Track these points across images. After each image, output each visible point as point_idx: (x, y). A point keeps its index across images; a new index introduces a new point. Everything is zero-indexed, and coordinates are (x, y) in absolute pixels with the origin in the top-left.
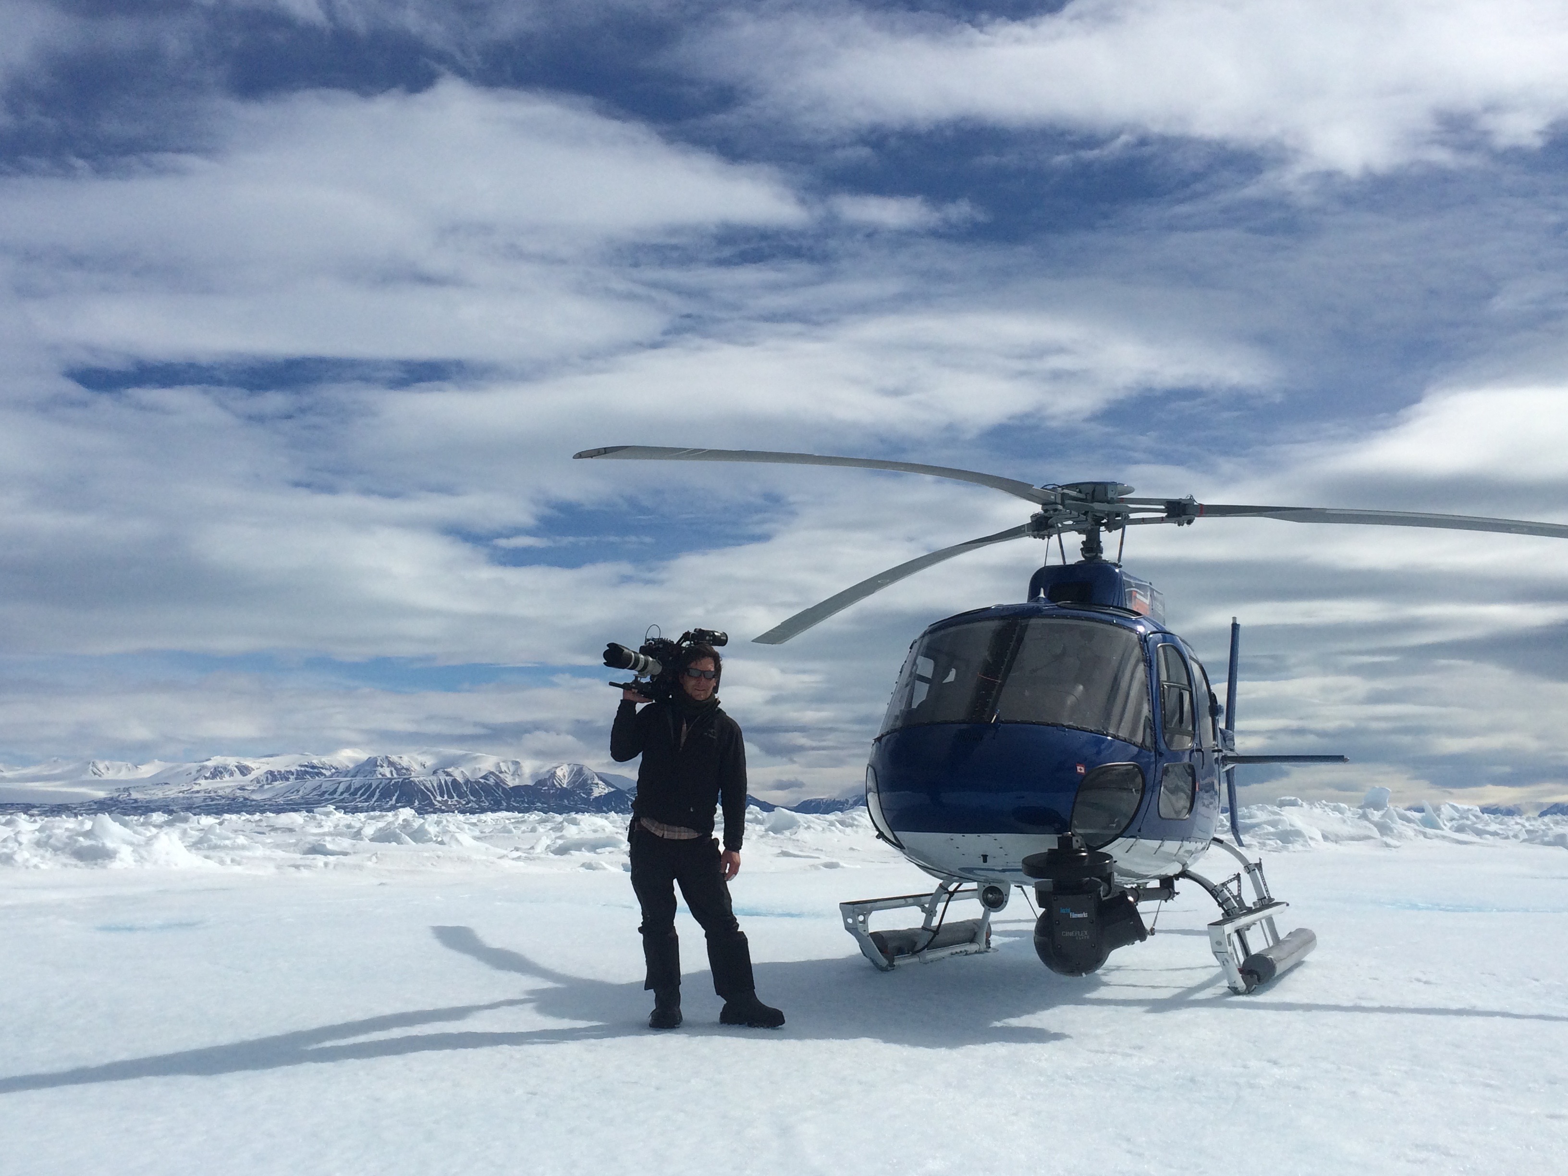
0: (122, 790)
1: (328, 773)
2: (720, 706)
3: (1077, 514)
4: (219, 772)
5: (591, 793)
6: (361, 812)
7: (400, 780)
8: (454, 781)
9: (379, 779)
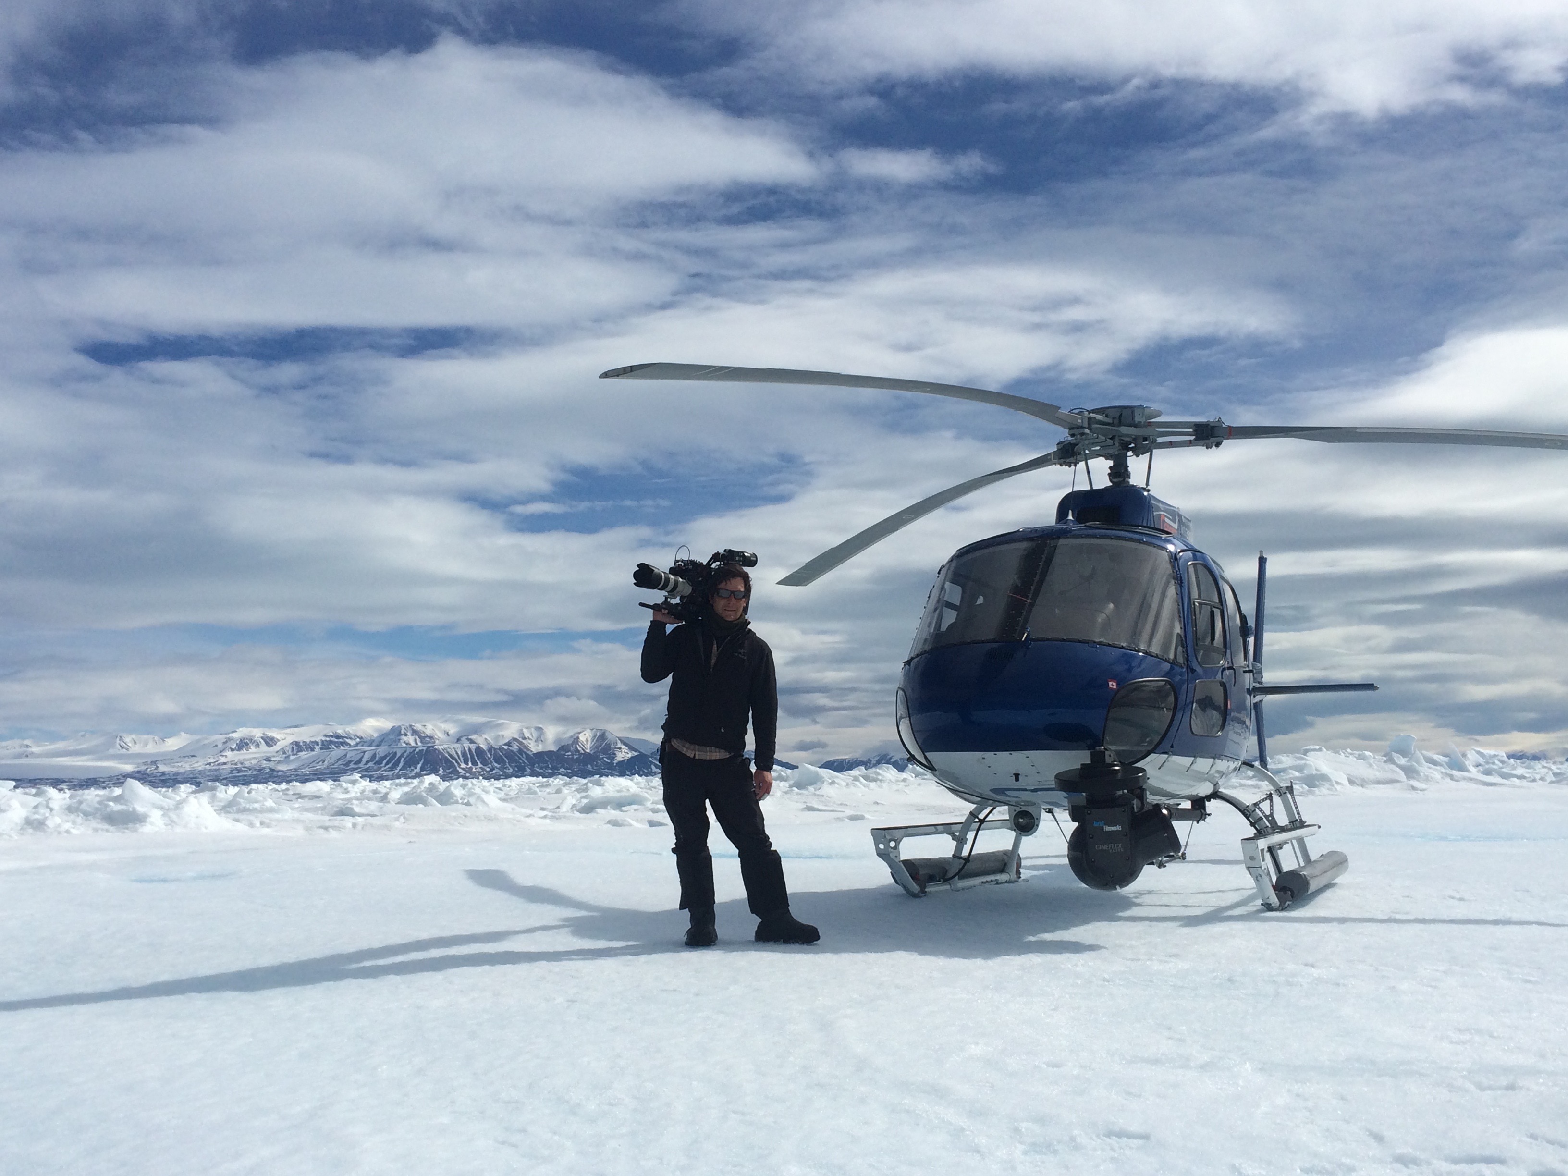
0: (149, 763)
1: (352, 743)
2: (749, 627)
3: (1104, 438)
4: (245, 743)
5: (614, 757)
6: (387, 780)
7: (425, 748)
8: (478, 748)
9: (404, 747)
